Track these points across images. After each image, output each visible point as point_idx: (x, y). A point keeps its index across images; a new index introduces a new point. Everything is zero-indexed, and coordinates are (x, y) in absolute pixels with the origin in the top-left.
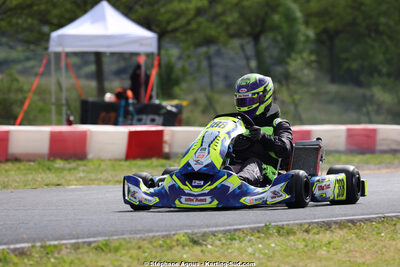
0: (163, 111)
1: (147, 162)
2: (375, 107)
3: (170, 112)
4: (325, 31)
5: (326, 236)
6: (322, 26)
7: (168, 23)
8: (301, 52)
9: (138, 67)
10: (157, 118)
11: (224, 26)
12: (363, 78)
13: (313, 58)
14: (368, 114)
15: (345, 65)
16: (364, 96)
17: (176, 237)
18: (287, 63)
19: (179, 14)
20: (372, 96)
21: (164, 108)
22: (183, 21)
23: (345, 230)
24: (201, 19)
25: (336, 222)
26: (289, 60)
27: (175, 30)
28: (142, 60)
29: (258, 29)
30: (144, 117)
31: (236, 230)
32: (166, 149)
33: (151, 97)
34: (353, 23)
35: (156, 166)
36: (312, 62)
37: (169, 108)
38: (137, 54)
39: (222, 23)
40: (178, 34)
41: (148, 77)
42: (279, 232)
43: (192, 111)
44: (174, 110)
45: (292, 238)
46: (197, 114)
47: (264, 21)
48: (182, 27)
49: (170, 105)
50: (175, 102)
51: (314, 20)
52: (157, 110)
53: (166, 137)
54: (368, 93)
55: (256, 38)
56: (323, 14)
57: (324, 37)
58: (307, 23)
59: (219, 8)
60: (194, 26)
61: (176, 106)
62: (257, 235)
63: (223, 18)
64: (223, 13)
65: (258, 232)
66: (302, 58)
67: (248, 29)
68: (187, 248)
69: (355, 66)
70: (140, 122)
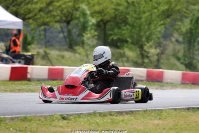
2: (126, 59)
4: (102, 20)
5: (121, 118)
6: (100, 18)
14: (123, 62)
15: (111, 38)
17: (55, 116)
18: (83, 36)
20: (124, 53)
23: (129, 115)
24: (42, 13)
25: (124, 112)
29: (69, 19)
31: (81, 114)
36: (95, 36)
42: (100, 115)
45: (106, 118)
50: (30, 53)
55: (68, 23)
57: (101, 24)
59: (51, 8)
62: (90, 116)
64: (53, 10)
65: (90, 115)
67: (64, 18)
68: (60, 121)
69: (115, 38)
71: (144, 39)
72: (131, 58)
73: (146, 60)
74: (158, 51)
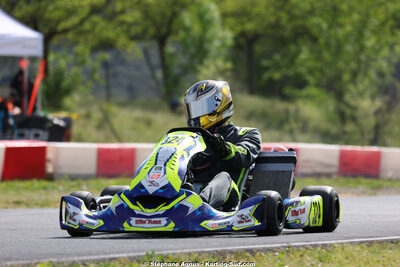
0: (49, 125)
1: (28, 183)
2: (300, 125)
3: (57, 126)
4: (243, 34)
6: (239, 29)
7: (58, 22)
8: (215, 58)
9: (21, 73)
10: (41, 132)
11: (125, 27)
12: (288, 91)
13: (229, 65)
14: (291, 132)
15: (266, 76)
16: (287, 112)
19: (71, 12)
20: (297, 111)
21: (51, 121)
22: (75, 20)
24: (96, 18)
26: (199, 68)
27: (66, 31)
28: (25, 65)
29: (164, 30)
30: (26, 132)
32: (50, 169)
33: (35, 109)
34: (277, 26)
35: (38, 189)
36: (227, 70)
37: (56, 122)
38: (19, 59)
39: (122, 23)
40: (70, 36)
41: (31, 86)
43: (84, 126)
44: (62, 123)
46: (91, 129)
47: (171, 22)
48: (74, 27)
49: (57, 118)
50: (63, 114)
51: (231, 21)
52: (42, 123)
53: (50, 155)
54: (291, 107)
55: (162, 41)
56: (241, 14)
57: (242, 41)
58: (223, 24)
60: (87, 26)
61: (65, 120)
63: (122, 18)
64: (123, 12)
66: (216, 66)
67: (152, 31)
69: (277, 76)
70: (21, 137)
71: (346, 77)
72: (312, 124)
73: (350, 127)
74: (379, 103)
